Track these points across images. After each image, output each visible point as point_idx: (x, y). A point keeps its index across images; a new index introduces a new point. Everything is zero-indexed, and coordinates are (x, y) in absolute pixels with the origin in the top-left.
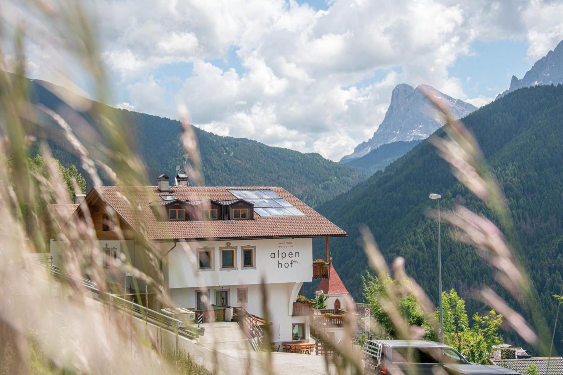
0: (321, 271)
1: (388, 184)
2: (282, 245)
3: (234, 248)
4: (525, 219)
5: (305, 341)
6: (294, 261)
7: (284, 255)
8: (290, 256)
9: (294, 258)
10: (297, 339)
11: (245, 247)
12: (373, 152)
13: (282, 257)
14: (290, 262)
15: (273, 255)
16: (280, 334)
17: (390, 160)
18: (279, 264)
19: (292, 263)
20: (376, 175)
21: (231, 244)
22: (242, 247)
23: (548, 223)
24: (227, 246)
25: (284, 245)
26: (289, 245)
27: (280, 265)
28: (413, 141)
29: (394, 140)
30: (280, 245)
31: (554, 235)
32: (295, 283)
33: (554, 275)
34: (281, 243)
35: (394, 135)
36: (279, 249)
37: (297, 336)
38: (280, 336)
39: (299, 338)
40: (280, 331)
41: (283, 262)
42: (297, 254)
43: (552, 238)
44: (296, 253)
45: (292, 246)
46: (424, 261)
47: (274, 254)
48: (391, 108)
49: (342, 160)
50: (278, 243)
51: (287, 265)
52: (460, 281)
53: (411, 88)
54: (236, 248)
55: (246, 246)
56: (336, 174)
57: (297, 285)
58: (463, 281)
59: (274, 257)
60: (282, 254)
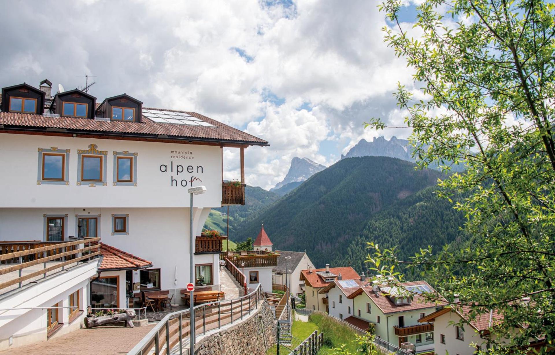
0: (234, 193)
1: (290, 199)
2: (177, 155)
3: (101, 152)
4: (350, 214)
5: (213, 288)
6: (195, 178)
7: (180, 169)
8: (189, 170)
9: (195, 174)
10: (202, 285)
11: (120, 153)
12: (284, 186)
13: (178, 171)
14: (189, 179)
15: (163, 168)
16: (176, 278)
17: (291, 190)
18: (172, 181)
19: (192, 181)
20: (285, 196)
21: (97, 147)
22: (115, 153)
23: (359, 216)
24: (91, 150)
25: (181, 155)
26: (188, 155)
27: (174, 182)
28: (301, 182)
29: (293, 181)
30: (176, 155)
31: (362, 220)
32: (197, 208)
33: (362, 238)
34: (176, 152)
35: (293, 179)
36: (173, 159)
37: (203, 281)
38: (176, 282)
39: (205, 283)
40: (177, 274)
41: (179, 178)
42: (200, 169)
43: (361, 222)
44: (198, 167)
45: (193, 158)
46: (307, 234)
47: (166, 166)
48: (291, 167)
49: (270, 190)
50: (172, 152)
51: (184, 183)
52: (323, 242)
53: (300, 159)
54: (105, 153)
55: (121, 151)
56: (267, 196)
57: (201, 212)
58: (324, 242)
59: (166, 171)
60: (178, 167)
